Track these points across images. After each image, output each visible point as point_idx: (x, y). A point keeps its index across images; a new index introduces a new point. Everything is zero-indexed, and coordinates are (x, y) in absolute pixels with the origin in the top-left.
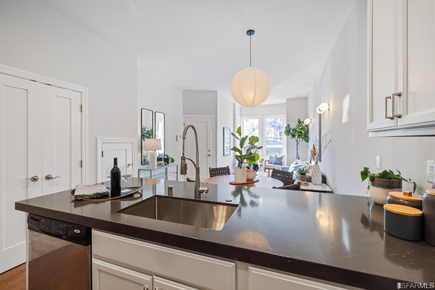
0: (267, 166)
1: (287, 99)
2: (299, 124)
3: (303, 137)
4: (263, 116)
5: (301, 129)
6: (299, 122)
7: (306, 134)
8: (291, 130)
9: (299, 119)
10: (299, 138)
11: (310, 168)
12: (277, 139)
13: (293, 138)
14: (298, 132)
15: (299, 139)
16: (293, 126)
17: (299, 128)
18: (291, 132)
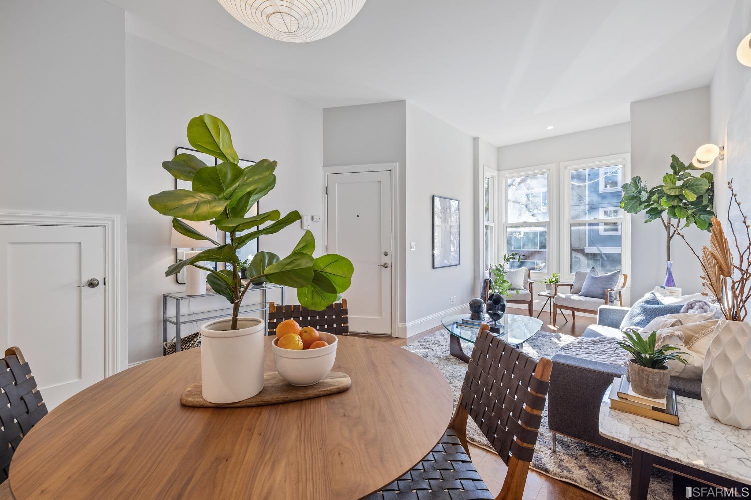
0: (562, 299)
1: (632, 103)
2: (676, 173)
3: (690, 212)
4: (561, 163)
5: (682, 187)
6: (677, 165)
7: (705, 202)
8: (643, 193)
9: (674, 156)
10: (675, 216)
11: (703, 328)
12: (598, 224)
13: (652, 219)
14: (669, 196)
15: (674, 221)
16: (652, 180)
17: (672, 186)
18: (643, 199)
